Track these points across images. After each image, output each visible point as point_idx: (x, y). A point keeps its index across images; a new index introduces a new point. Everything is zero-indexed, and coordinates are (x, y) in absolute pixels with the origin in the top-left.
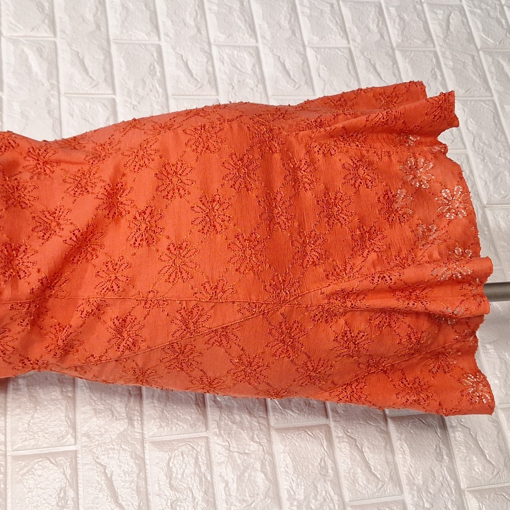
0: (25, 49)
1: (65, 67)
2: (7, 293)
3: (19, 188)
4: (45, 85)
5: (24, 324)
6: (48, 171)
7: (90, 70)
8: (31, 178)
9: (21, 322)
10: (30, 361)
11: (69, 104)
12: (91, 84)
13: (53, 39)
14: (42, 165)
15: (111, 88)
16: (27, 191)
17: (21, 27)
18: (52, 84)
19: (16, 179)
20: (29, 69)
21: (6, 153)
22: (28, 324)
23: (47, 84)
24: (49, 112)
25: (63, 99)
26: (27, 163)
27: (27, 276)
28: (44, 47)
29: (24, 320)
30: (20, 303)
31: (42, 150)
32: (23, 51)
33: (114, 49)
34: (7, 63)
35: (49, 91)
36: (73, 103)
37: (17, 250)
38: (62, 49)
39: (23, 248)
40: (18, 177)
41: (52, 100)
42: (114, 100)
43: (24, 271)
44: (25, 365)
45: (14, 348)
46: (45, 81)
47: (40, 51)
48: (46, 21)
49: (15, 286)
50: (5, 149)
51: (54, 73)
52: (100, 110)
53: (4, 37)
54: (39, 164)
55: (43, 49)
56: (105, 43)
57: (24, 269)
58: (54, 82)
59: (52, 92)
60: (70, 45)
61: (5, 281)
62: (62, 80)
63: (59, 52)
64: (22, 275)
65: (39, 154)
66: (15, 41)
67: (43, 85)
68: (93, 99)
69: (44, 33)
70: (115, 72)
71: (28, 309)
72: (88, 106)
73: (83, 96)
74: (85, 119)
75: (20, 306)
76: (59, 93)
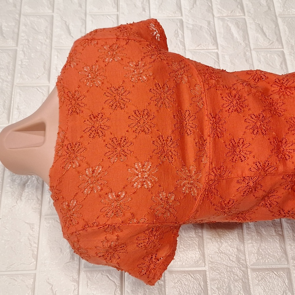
0: (229, 23)
1: (252, 33)
2: (281, 169)
3: (274, 104)
4: (242, 44)
5: (287, 188)
6: (288, 93)
7: (267, 34)
8: (280, 97)
9: (286, 187)
10: (283, 211)
11: (257, 55)
12: (269, 43)
13: (243, 17)
14: (284, 89)
15: (281, 45)
16: (278, 106)
17: (225, 11)
18: (246, 44)
19: (271, 99)
20: (232, 35)
21: (258, 83)
22: (289, 188)
23: (243, 44)
24: (246, 61)
25: (253, 52)
26: (273, 89)
27: (291, 158)
28: (239, 22)
29: (287, 186)
30: (288, 175)
31: (285, 80)
32: (228, 25)
33: (280, 21)
34: (219, 32)
35: (245, 48)
36: (260, 55)
37: (281, 142)
38: (250, 23)
39: (284, 141)
40: (271, 97)
41: (247, 53)
42: (283, 52)
43: (288, 155)
44: (281, 213)
45: (277, 203)
46: (242, 42)
47: (237, 25)
48: (239, 6)
49: (285, 165)
50: (258, 81)
51: (246, 37)
52: (277, 58)
53: (215, 17)
54: (281, 89)
55: (239, 23)
56: (274, 17)
57: (288, 154)
58: (247, 42)
59: (246, 48)
60: (254, 20)
61: (279, 161)
62: (251, 41)
63: (248, 25)
64: (287, 158)
65: (283, 82)
66: (222, 19)
67: (241, 44)
68: (271, 51)
69: (238, 14)
70: (282, 35)
71: (291, 179)
72: (269, 56)
73: (265, 50)
74: (268, 64)
75: (287, 177)
76: (251, 49)
